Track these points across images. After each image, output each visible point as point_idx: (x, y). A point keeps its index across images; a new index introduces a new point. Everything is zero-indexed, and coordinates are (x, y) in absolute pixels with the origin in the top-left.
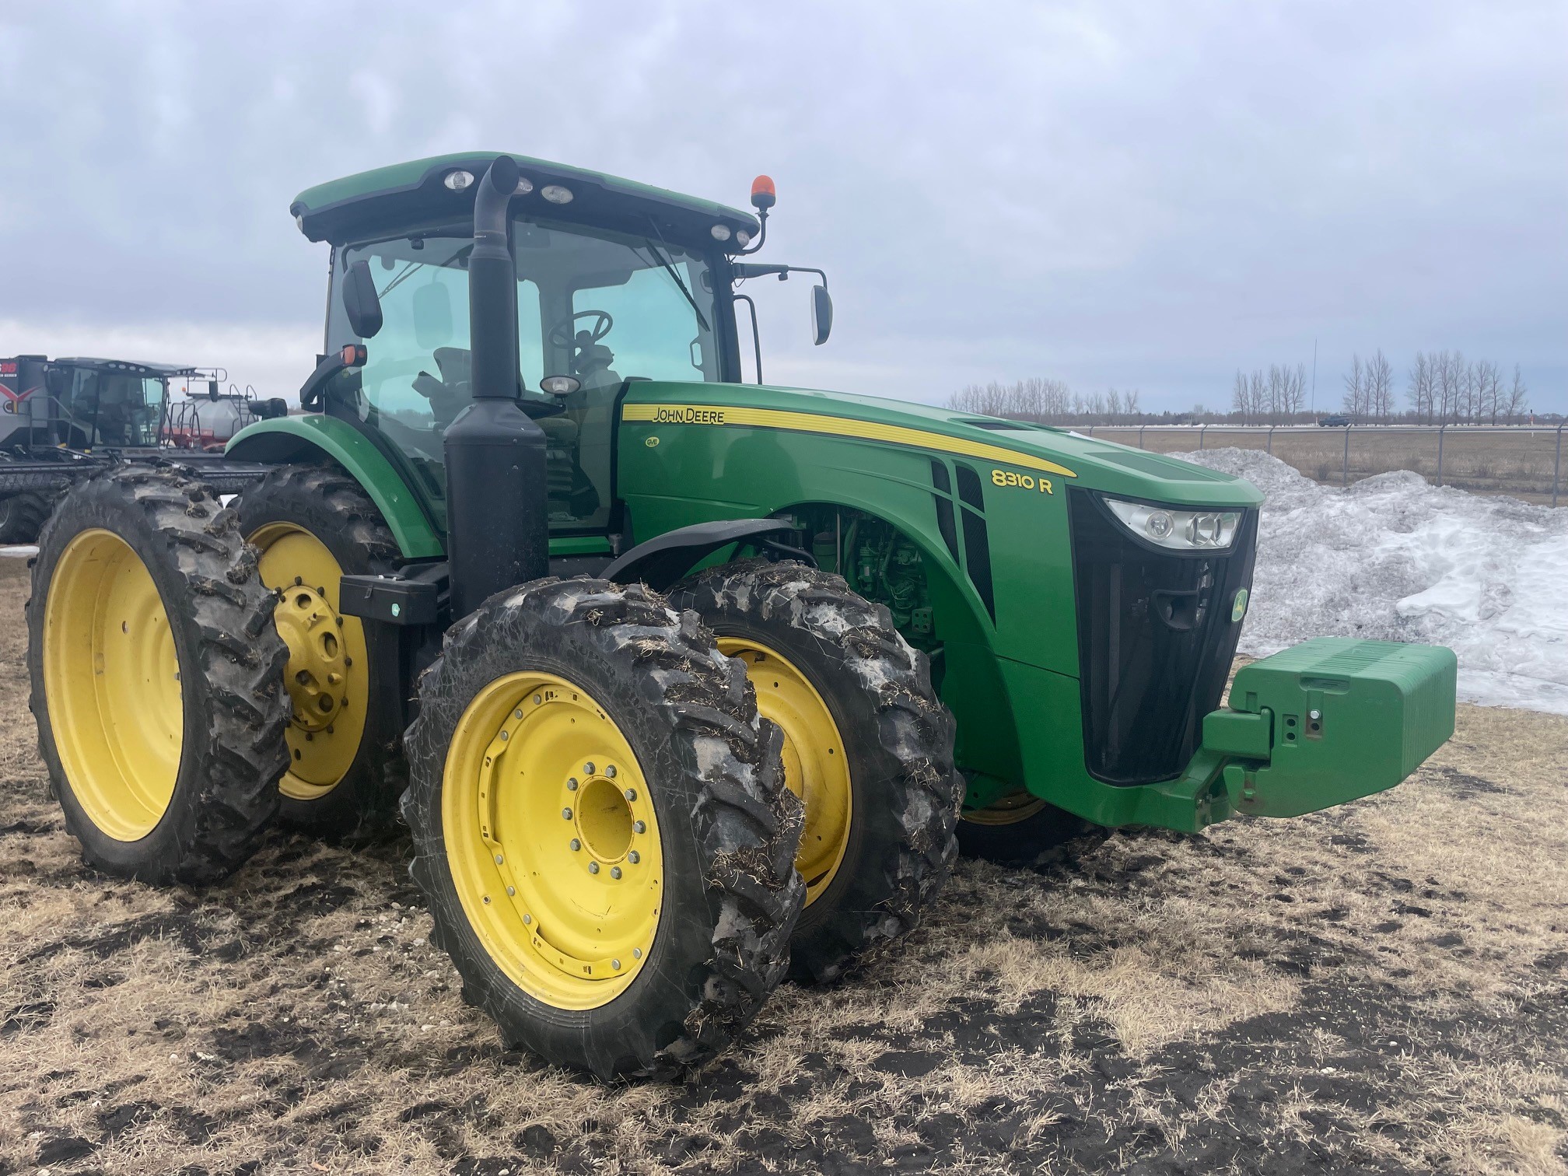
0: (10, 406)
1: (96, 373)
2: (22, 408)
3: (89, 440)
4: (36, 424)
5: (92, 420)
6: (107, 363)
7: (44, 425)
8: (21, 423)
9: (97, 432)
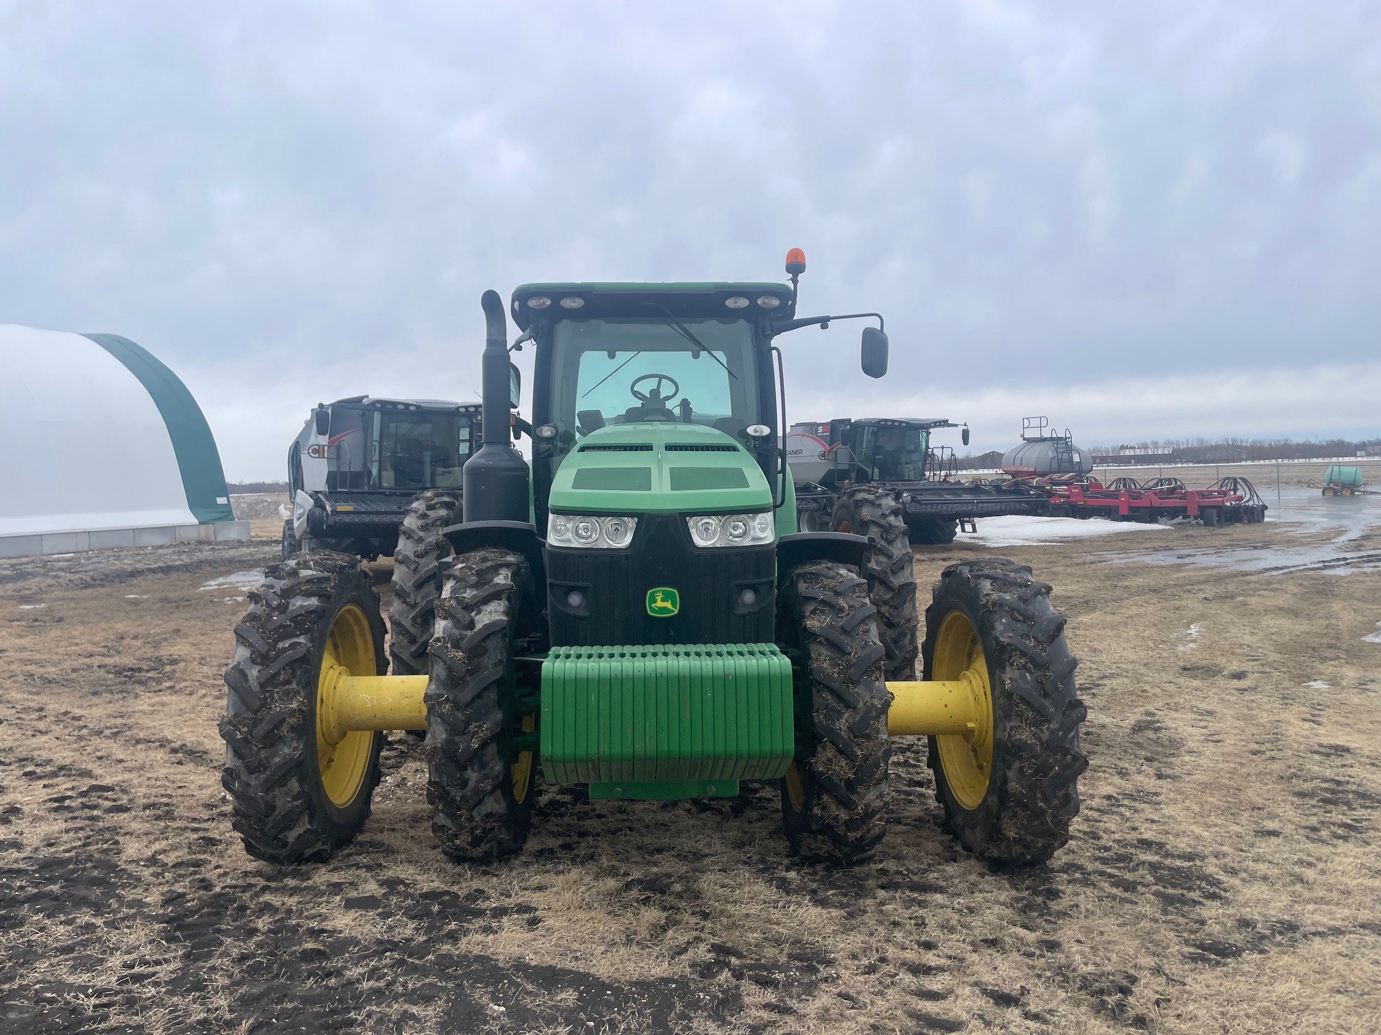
0: (823, 455)
1: (875, 429)
2: (831, 456)
3: (870, 477)
4: (840, 467)
5: (873, 462)
6: (879, 421)
7: (846, 467)
8: (832, 467)
9: (876, 470)
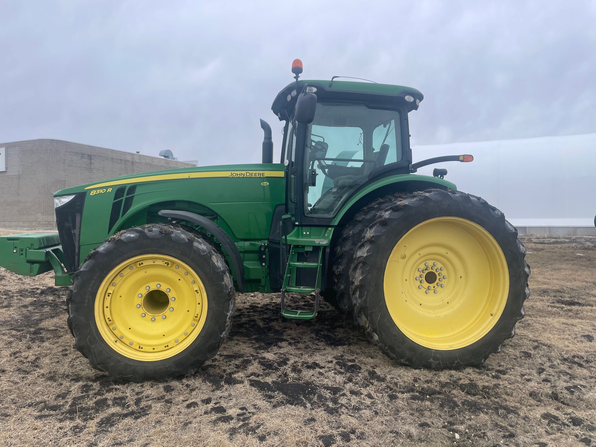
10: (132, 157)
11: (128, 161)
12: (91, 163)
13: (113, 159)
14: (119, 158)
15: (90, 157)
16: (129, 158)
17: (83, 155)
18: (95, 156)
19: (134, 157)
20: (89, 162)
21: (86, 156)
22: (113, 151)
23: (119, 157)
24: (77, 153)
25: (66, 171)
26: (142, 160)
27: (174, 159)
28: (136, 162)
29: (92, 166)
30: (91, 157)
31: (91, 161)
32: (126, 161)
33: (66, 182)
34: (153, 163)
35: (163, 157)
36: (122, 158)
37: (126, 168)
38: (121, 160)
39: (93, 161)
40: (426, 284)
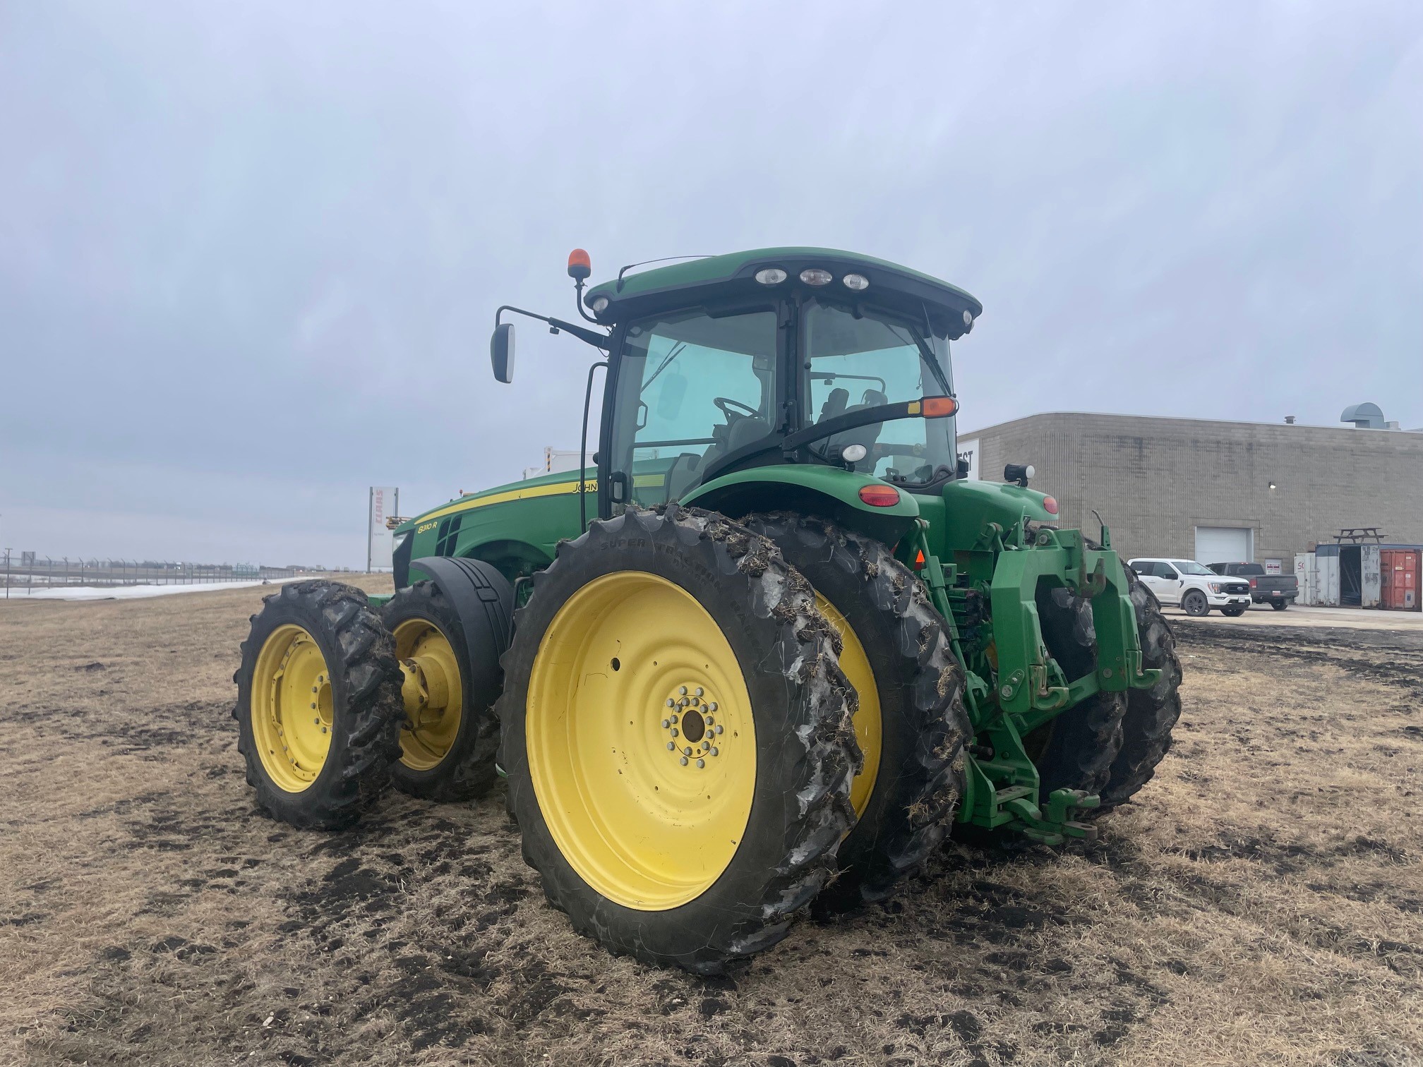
10: (1249, 431)
11: (1239, 444)
12: (1141, 457)
13: (1196, 442)
14: (1211, 437)
15: (1139, 442)
16: (1239, 435)
17: (1122, 439)
18: (1152, 438)
19: (1255, 432)
20: (1137, 454)
21: (1130, 441)
22: (1196, 423)
23: (1213, 435)
24: (1108, 437)
25: (1083, 477)
26: (1278, 437)
27: (1388, 425)
28: (1261, 445)
29: (1144, 464)
30: (1141, 443)
31: (1141, 452)
32: (1231, 445)
33: (1083, 503)
34: (1311, 443)
35: (1353, 425)
36: (1220, 438)
37: (1232, 461)
38: (1218, 442)
39: (1145, 452)
40: (683, 742)
